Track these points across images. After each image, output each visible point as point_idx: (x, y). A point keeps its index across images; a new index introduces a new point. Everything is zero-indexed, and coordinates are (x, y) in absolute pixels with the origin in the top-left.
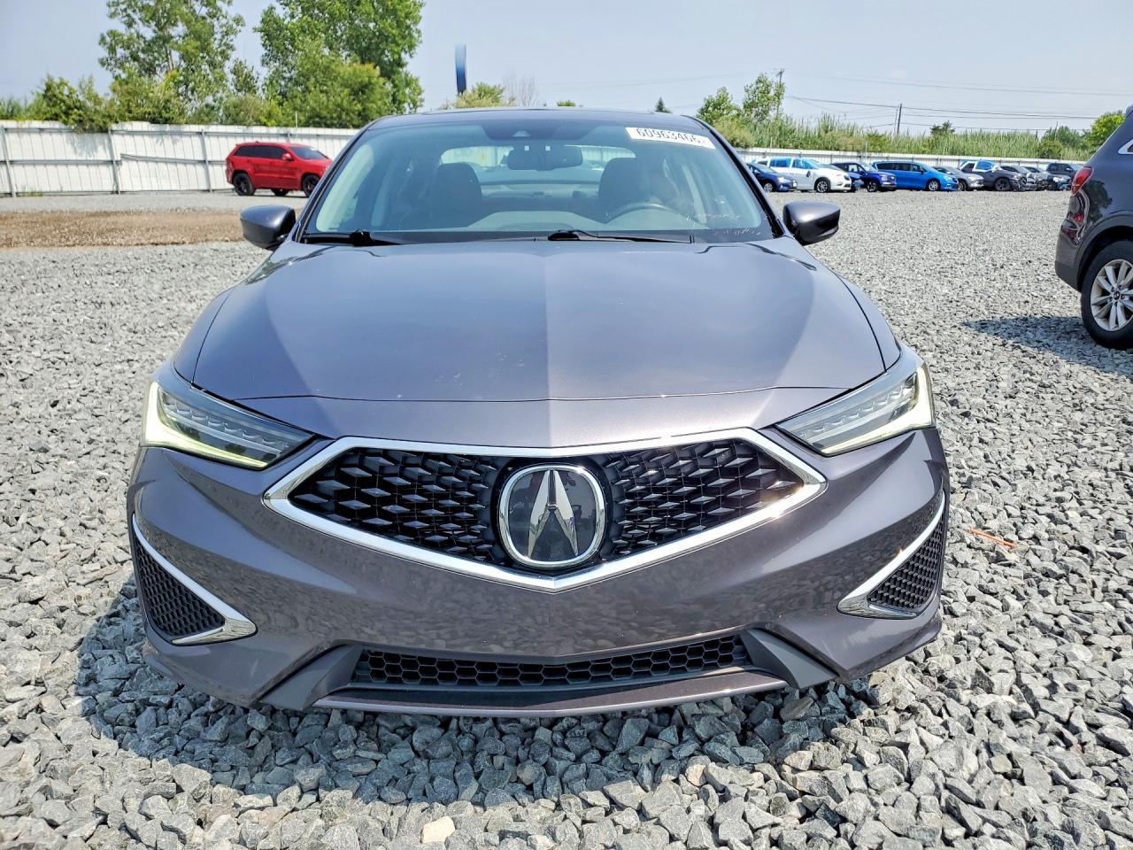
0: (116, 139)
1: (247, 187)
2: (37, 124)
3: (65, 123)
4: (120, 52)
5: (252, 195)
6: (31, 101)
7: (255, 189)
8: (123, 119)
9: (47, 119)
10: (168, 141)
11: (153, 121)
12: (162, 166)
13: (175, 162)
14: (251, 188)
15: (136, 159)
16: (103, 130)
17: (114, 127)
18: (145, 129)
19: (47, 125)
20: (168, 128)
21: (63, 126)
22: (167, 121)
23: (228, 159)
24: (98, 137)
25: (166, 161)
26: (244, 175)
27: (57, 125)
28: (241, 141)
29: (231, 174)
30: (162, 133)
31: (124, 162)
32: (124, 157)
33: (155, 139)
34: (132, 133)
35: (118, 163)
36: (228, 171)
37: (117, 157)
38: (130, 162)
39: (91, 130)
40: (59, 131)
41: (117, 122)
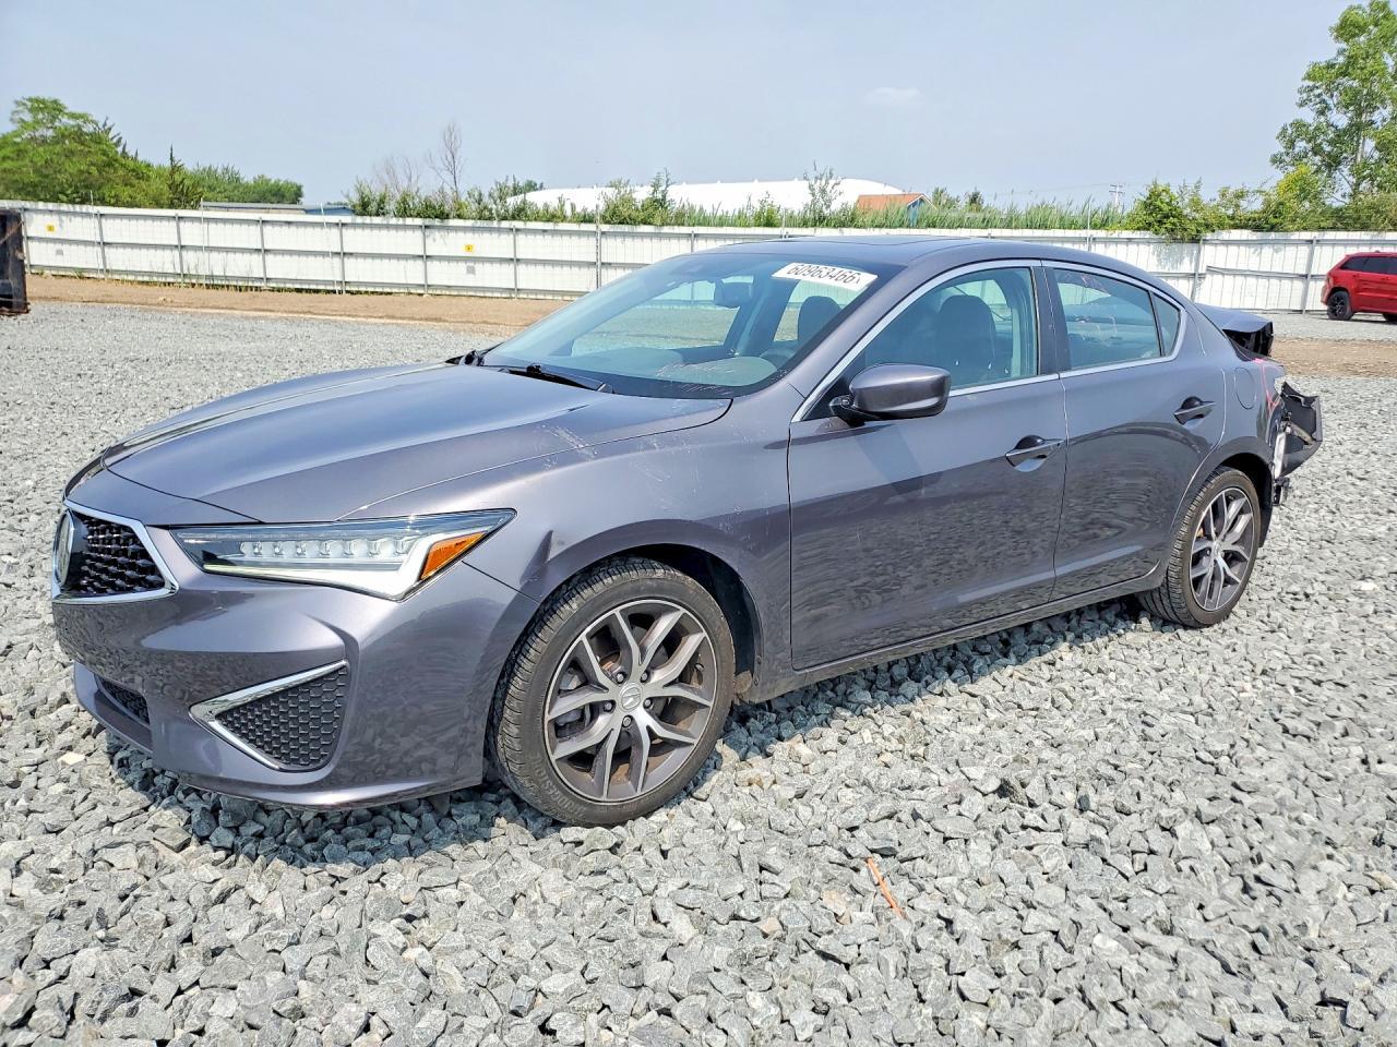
0: (1207, 251)
1: (1344, 309)
2: (1126, 234)
3: (1156, 232)
4: (1301, 145)
5: (1348, 319)
6: (1128, 210)
7: (1354, 312)
8: (1221, 226)
9: (1138, 229)
10: (1267, 251)
11: (1258, 228)
12: (1252, 281)
13: (1268, 275)
14: (1348, 309)
15: (1224, 272)
16: (1195, 240)
17: (1209, 236)
18: (1244, 238)
19: (1137, 235)
20: (1273, 235)
21: (1154, 236)
22: (1273, 228)
23: (1330, 274)
24: (1187, 247)
25: (1258, 275)
26: (1344, 293)
27: (1147, 235)
28: (1353, 251)
29: (1328, 291)
30: (1261, 243)
31: (1208, 276)
32: (1211, 270)
33: (1252, 250)
34: (1227, 243)
35: (1202, 276)
36: (1325, 288)
37: (1202, 270)
38: (1215, 276)
39: (1182, 240)
40: (1148, 242)
41: (1213, 231)
